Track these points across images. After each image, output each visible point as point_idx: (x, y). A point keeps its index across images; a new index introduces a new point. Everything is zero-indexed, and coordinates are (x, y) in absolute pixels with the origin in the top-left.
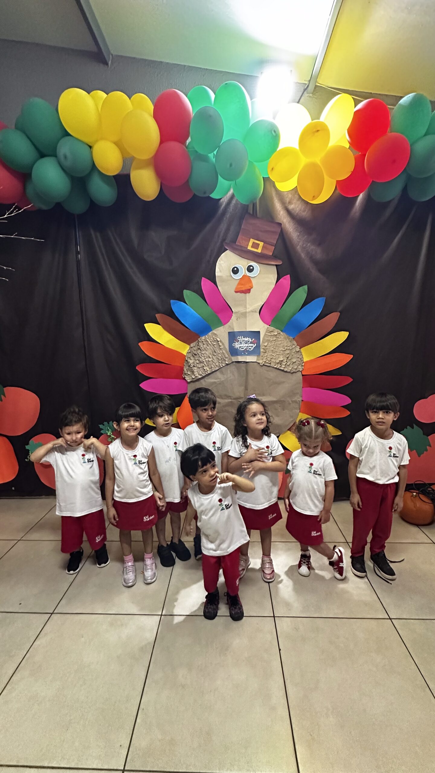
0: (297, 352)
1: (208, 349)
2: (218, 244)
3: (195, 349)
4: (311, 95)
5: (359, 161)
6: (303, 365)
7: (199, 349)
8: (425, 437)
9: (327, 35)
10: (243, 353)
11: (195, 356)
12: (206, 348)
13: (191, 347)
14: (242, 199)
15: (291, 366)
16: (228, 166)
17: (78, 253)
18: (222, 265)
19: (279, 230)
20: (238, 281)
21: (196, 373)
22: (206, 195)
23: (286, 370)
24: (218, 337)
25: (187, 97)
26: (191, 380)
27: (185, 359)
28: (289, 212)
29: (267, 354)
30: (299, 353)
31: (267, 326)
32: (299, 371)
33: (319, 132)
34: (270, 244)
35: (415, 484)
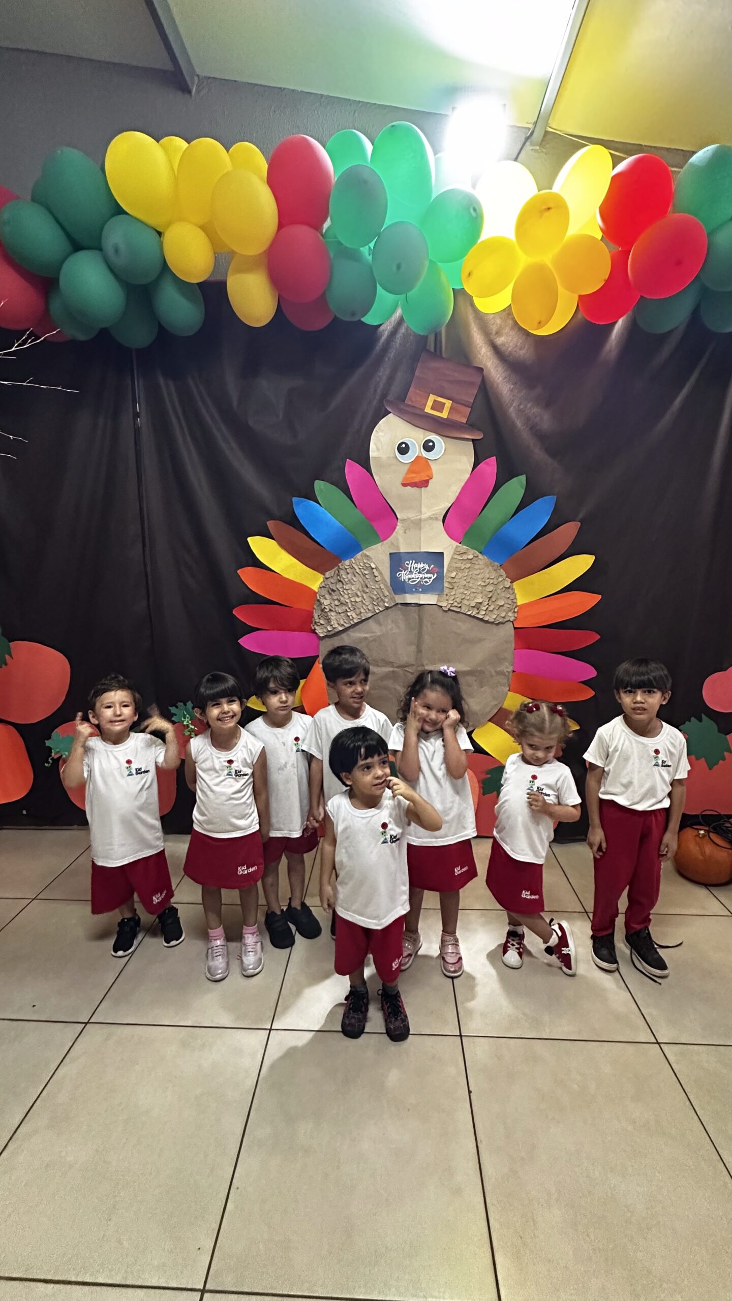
0: (506, 588)
1: (354, 581)
2: (375, 403)
3: (333, 581)
4: (538, 148)
5: (619, 264)
6: (516, 610)
7: (340, 581)
8: (723, 735)
9: (568, 43)
10: (414, 590)
11: (333, 593)
12: (352, 581)
13: (327, 578)
14: (416, 326)
15: (495, 612)
16: (394, 268)
17: (136, 415)
18: (382, 439)
19: (479, 380)
20: (409, 465)
21: (335, 622)
22: (355, 319)
23: (486, 618)
24: (372, 562)
25: (325, 148)
26: (326, 634)
27: (316, 597)
28: (496, 350)
29: (456, 590)
30: (510, 590)
31: (455, 544)
32: (509, 621)
33: (552, 211)
34: (463, 404)
35: (703, 816)
